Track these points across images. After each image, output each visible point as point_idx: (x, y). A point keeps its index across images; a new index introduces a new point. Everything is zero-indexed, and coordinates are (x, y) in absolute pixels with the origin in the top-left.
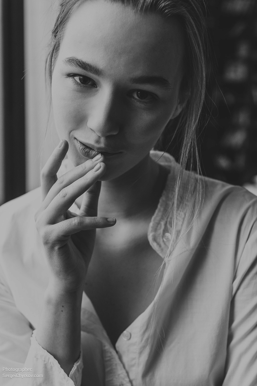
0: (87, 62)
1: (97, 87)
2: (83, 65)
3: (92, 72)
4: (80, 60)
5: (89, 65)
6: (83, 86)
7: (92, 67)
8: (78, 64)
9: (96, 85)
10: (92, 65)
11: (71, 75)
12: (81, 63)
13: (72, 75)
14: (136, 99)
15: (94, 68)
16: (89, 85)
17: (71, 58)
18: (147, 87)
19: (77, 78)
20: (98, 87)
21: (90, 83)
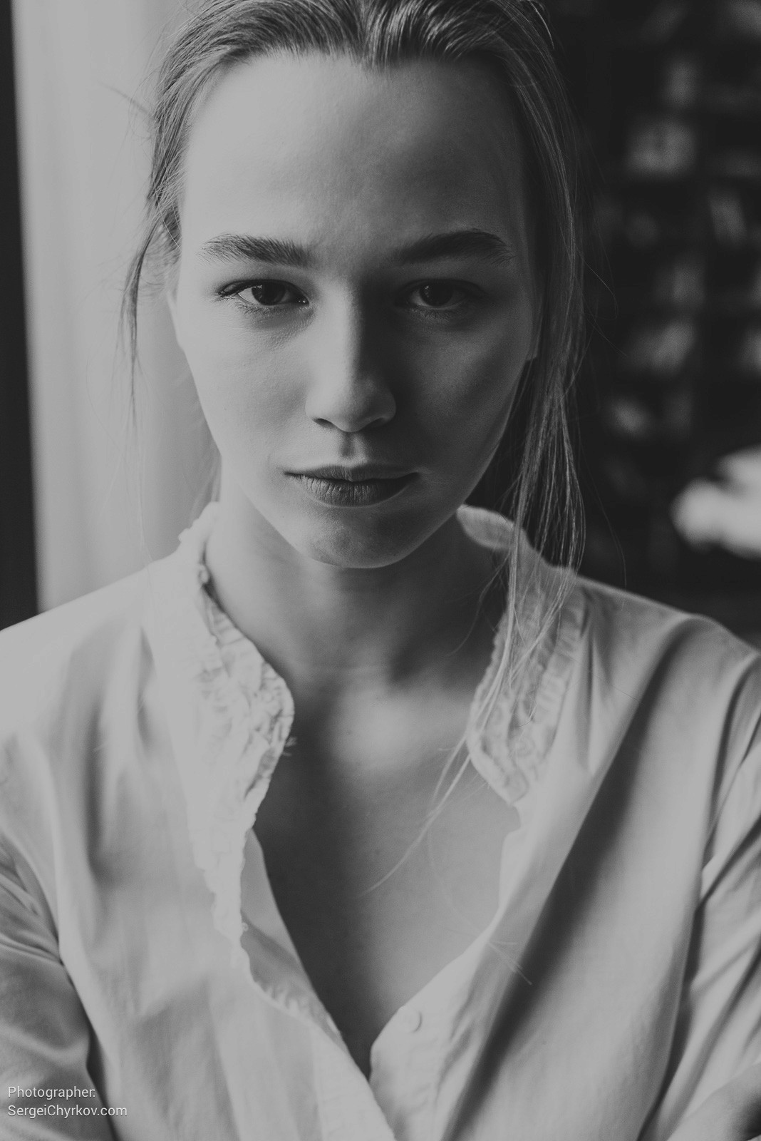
0: (265, 238)
1: (307, 303)
2: (258, 250)
3: (285, 260)
4: (246, 238)
5: (272, 244)
6: (270, 309)
7: (281, 246)
8: (242, 250)
9: (303, 298)
10: (281, 241)
11: (228, 290)
12: (249, 246)
13: (231, 288)
14: (421, 309)
15: (287, 247)
16: (286, 302)
17: (218, 237)
18: (444, 267)
19: (247, 294)
20: (310, 303)
21: (285, 299)
